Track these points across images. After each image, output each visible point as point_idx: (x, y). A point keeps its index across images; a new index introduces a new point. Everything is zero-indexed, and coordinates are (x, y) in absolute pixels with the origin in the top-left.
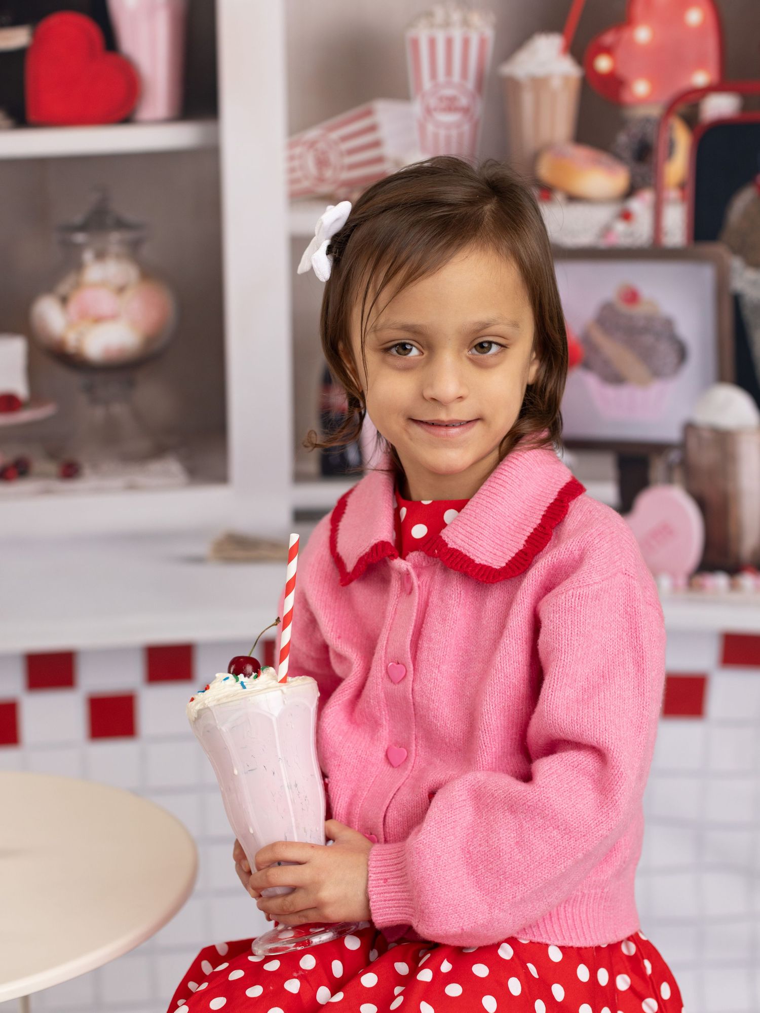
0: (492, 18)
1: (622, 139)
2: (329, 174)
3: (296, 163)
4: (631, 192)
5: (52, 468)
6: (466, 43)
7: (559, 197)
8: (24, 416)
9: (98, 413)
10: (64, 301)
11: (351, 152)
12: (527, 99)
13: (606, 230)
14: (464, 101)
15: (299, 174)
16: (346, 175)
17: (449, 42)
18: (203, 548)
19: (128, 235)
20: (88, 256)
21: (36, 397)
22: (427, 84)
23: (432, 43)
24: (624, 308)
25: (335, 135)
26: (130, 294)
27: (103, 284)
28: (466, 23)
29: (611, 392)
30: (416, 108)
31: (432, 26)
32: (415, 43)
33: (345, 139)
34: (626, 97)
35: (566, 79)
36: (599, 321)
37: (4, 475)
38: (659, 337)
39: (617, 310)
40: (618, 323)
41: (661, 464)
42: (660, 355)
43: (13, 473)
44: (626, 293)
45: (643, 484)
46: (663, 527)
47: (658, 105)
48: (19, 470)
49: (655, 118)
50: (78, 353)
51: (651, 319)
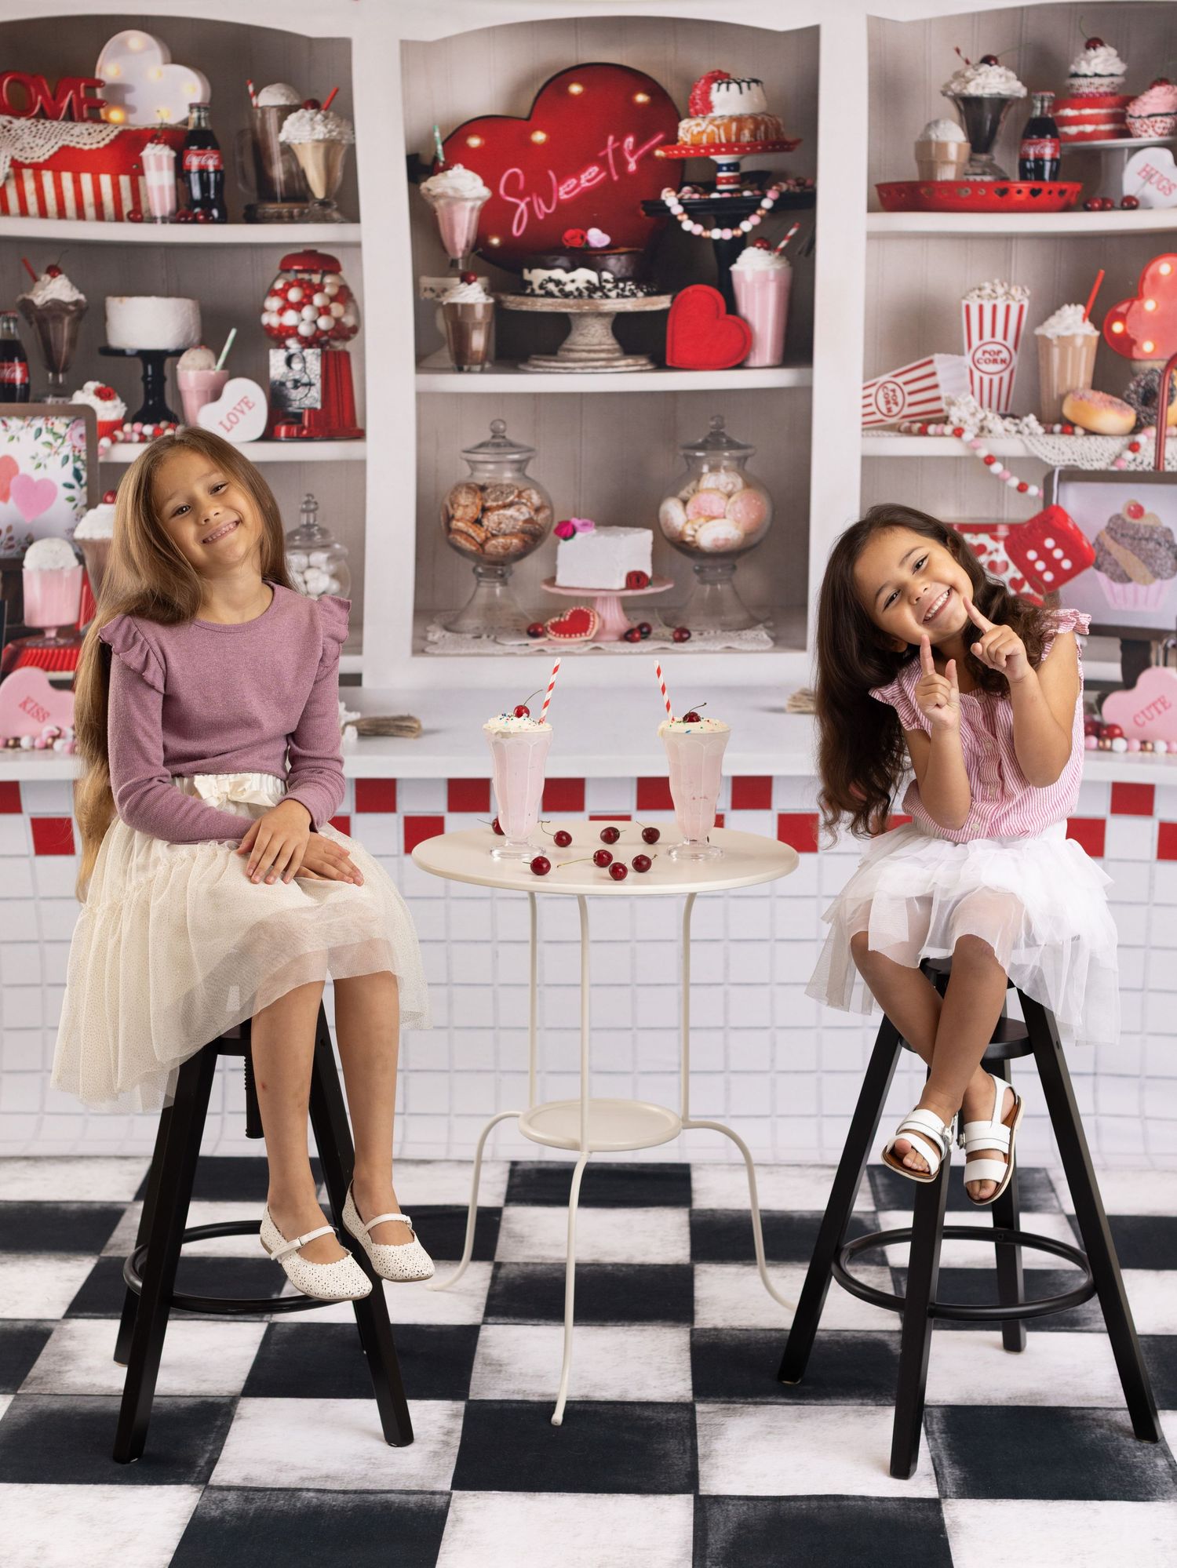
0: (1028, 292)
1: (1132, 386)
2: (895, 409)
3: (871, 400)
4: (1137, 428)
5: (668, 632)
6: (1008, 308)
7: (1079, 431)
8: (649, 590)
9: (708, 588)
10: (685, 502)
11: (911, 393)
12: (1056, 352)
13: (1118, 457)
14: (1005, 355)
15: (873, 409)
16: (907, 411)
17: (994, 308)
18: (783, 702)
19: (736, 453)
20: (705, 469)
21: (658, 577)
22: (976, 342)
23: (981, 308)
24: (1129, 519)
25: (900, 380)
26: (733, 499)
27: (718, 489)
28: (1007, 293)
29: (1118, 587)
30: (967, 359)
31: (979, 296)
32: (968, 308)
33: (906, 383)
34: (1136, 354)
35: (1086, 337)
36: (1109, 529)
37: (629, 636)
38: (1159, 544)
39: (1124, 521)
40: (1124, 532)
41: (1161, 648)
42: (1160, 559)
43: (637, 635)
44: (1132, 508)
45: (1146, 664)
46: (1162, 700)
47: (1162, 360)
48: (642, 633)
49: (1159, 371)
50: (694, 542)
51: (1153, 530)
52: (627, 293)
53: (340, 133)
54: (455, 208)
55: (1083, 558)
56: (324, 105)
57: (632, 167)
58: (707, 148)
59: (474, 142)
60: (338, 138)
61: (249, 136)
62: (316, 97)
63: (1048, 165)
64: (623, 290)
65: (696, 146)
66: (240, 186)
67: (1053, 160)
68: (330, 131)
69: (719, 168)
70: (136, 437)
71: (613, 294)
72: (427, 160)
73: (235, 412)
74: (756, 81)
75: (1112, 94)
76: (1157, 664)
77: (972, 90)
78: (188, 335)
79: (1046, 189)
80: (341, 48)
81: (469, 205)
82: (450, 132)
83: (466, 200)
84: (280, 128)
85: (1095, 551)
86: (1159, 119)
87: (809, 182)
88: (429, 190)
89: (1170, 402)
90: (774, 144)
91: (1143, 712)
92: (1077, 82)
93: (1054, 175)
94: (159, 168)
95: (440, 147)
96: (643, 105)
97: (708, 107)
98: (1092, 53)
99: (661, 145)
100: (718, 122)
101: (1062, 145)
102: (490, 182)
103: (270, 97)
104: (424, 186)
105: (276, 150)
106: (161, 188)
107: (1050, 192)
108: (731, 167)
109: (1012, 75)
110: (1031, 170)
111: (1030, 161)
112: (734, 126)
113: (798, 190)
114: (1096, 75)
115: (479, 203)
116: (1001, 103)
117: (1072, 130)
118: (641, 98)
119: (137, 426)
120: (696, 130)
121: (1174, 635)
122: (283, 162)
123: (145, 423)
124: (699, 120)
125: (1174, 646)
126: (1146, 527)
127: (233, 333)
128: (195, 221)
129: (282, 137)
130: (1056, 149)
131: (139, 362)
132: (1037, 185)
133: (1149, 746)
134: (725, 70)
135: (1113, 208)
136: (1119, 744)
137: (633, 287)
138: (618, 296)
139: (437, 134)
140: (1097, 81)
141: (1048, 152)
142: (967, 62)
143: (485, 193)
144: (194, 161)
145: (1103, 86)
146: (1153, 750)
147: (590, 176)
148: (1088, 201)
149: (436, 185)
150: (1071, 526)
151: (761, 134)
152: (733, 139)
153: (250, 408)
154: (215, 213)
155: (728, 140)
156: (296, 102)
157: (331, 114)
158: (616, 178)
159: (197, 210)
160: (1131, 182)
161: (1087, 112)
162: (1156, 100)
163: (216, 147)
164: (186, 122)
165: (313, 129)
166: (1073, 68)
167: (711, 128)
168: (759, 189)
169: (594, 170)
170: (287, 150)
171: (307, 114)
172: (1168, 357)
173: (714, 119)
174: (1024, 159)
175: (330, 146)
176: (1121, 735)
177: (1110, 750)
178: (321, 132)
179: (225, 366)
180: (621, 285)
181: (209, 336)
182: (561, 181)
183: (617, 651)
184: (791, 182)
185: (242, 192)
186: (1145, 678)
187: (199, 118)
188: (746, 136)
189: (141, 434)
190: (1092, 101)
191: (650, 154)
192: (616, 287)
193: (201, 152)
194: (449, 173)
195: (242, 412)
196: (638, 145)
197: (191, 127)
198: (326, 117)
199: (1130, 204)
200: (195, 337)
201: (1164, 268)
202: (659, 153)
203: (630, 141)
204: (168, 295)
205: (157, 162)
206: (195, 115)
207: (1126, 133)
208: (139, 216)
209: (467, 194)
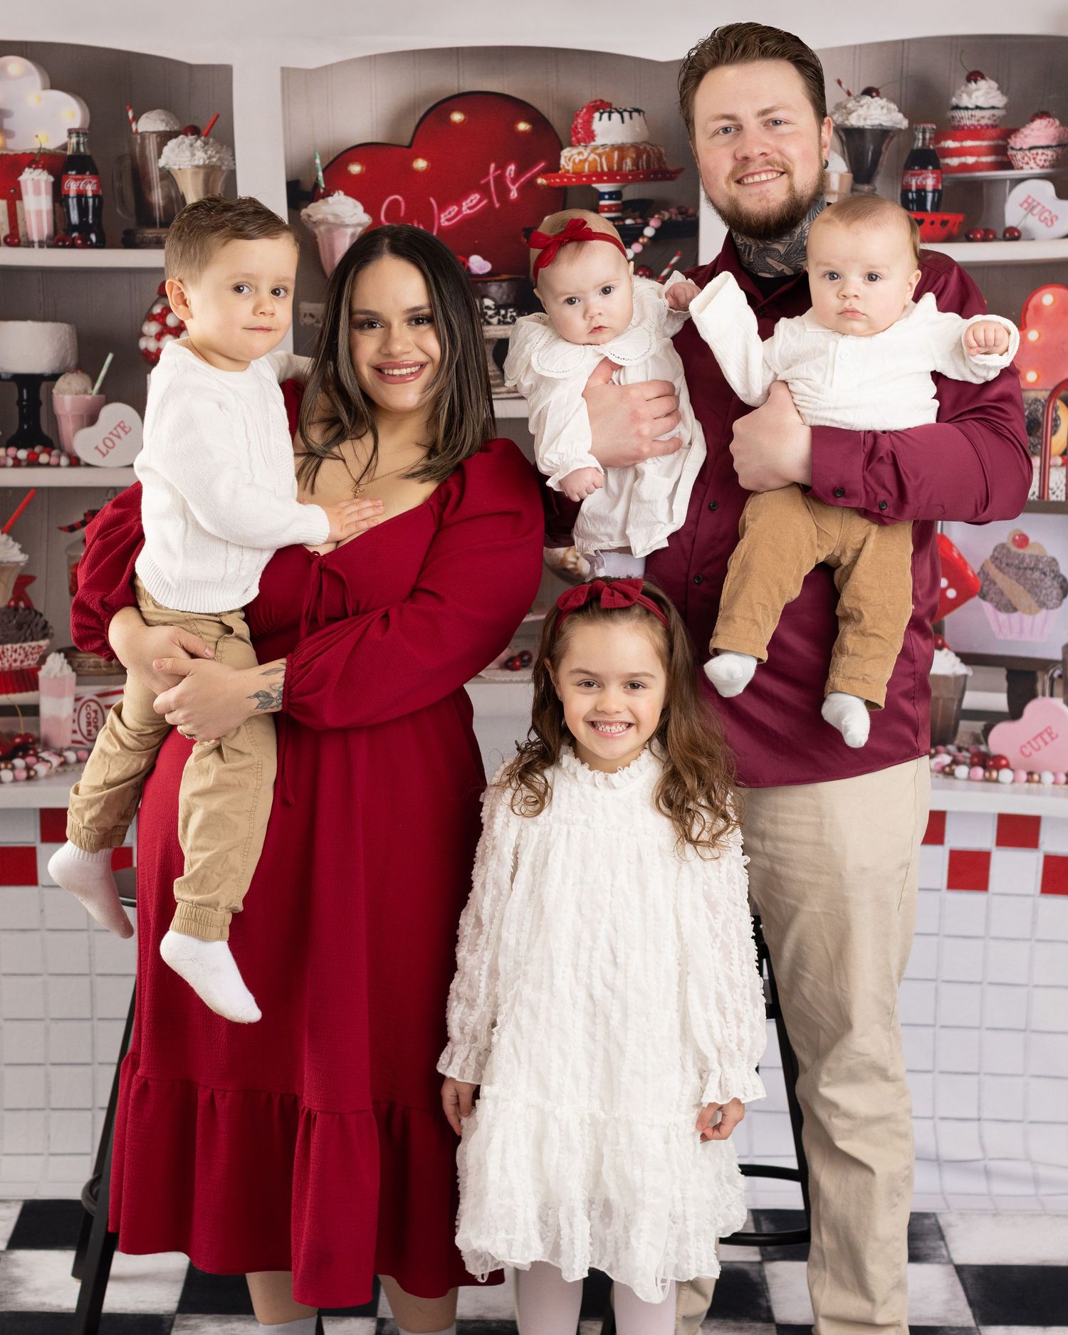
21: (539, 605)
24: (1014, 549)
29: (1003, 616)
36: (994, 559)
37: (510, 664)
38: (1045, 574)
39: (1009, 551)
40: (1010, 561)
41: (1047, 678)
42: (1046, 589)
43: (518, 663)
44: (1017, 538)
45: (1033, 695)
46: (1048, 731)
47: (1046, 390)
48: (523, 661)
49: (1043, 400)
50: (576, 569)
51: (1038, 559)
52: (508, 320)
53: (220, 159)
54: (335, 234)
55: (968, 588)
56: (204, 132)
57: (514, 194)
58: (589, 176)
59: (355, 169)
60: (219, 164)
61: (128, 162)
62: (196, 123)
63: (930, 196)
64: (505, 316)
65: (578, 175)
66: (118, 210)
67: (934, 191)
68: (210, 158)
69: (601, 196)
70: (10, 462)
71: (495, 320)
72: (308, 187)
73: (111, 437)
74: (638, 111)
75: (993, 126)
76: (1044, 695)
77: (854, 121)
78: (63, 360)
79: (928, 219)
80: (221, 76)
81: (350, 231)
82: (331, 159)
83: (347, 226)
84: (160, 154)
85: (980, 580)
86: (1040, 151)
87: (691, 211)
88: (309, 216)
89: (1054, 432)
90: (656, 173)
91: (1029, 743)
92: (958, 114)
93: (936, 206)
94: (37, 192)
95: (320, 174)
96: (524, 133)
97: (591, 136)
98: (973, 85)
99: (542, 173)
100: (600, 151)
101: (944, 176)
102: (371, 209)
103: (150, 123)
104: (304, 211)
105: (155, 176)
106: (39, 213)
107: (932, 223)
108: (613, 195)
109: (893, 106)
110: (913, 201)
111: (912, 192)
112: (616, 155)
113: (680, 218)
114: (977, 108)
115: (360, 229)
116: (883, 134)
117: (954, 162)
118: (523, 126)
119: (12, 451)
120: (577, 158)
121: (1060, 665)
122: (162, 188)
123: (19, 448)
124: (581, 149)
125: (1060, 676)
126: (1031, 556)
127: (110, 357)
128: (73, 245)
129: (162, 163)
130: (938, 180)
131: (14, 386)
132: (920, 216)
133: (1036, 777)
134: (607, 99)
135: (995, 239)
136: (1006, 775)
137: (514, 314)
138: (499, 322)
139: (318, 161)
140: (978, 113)
141: (930, 183)
142: (849, 94)
143: (366, 219)
144: (72, 186)
145: (984, 118)
146: (1039, 782)
147: (472, 203)
148: (970, 232)
149: (318, 211)
150: (955, 554)
151: (643, 162)
152: (615, 168)
153: (126, 433)
154: (93, 237)
155: (610, 168)
156: (176, 128)
157: (211, 140)
158: (497, 205)
159: (75, 235)
160: (1013, 213)
161: (969, 143)
162: (1040, 133)
163: (95, 173)
164: (65, 147)
165: (193, 155)
166: (954, 101)
167: (592, 156)
168: (641, 217)
169: (475, 197)
170: (167, 175)
171: (187, 140)
172: (1051, 387)
173: (596, 148)
174: (906, 190)
175: (209, 172)
176: (1007, 766)
177: (997, 781)
178: (200, 157)
179: (101, 391)
180: (503, 312)
181: (86, 361)
182: (442, 208)
183: (497, 679)
184: (673, 210)
185: (122, 216)
186: (1031, 709)
187: (78, 143)
188: (628, 165)
189: (15, 458)
190: (974, 133)
191: (532, 181)
192: (498, 313)
193: (80, 177)
194: (330, 199)
195: (119, 437)
196: (519, 173)
197: (69, 152)
198: (206, 143)
199: (1013, 235)
200: (71, 361)
201: (1047, 298)
202: (540, 181)
203: (511, 168)
204: (44, 319)
205: (35, 185)
206: (74, 140)
207: (1008, 165)
208: (16, 241)
209: (347, 221)
